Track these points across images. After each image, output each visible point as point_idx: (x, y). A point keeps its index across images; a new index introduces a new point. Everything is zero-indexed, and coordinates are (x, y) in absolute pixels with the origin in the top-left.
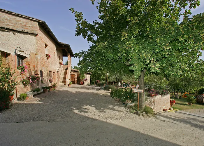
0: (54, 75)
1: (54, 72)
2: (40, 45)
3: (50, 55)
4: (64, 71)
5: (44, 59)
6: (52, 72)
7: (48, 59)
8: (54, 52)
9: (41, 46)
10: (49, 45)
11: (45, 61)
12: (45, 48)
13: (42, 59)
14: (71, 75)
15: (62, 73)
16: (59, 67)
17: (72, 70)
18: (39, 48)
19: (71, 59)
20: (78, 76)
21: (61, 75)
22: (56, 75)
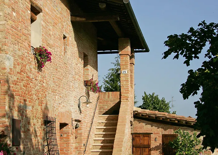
0: (65, 138)
1: (63, 125)
2: (13, 10)
3: (49, 50)
4: (103, 119)
5: (27, 67)
6: (57, 125)
7: (40, 66)
8: (65, 37)
9: (14, 14)
10: (45, 9)
11: (32, 76)
12: (32, 21)
13: (18, 69)
14: (135, 136)
15: (94, 127)
16: (84, 99)
17: (137, 116)
18: (10, 22)
19: (132, 64)
20: (166, 142)
21: (93, 137)
22: (72, 139)
